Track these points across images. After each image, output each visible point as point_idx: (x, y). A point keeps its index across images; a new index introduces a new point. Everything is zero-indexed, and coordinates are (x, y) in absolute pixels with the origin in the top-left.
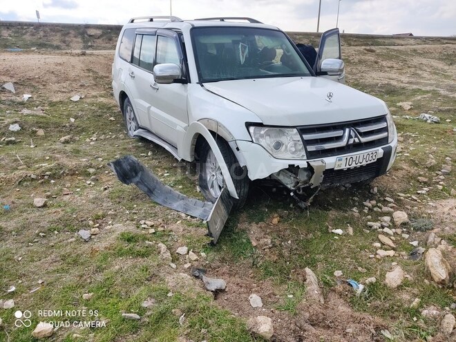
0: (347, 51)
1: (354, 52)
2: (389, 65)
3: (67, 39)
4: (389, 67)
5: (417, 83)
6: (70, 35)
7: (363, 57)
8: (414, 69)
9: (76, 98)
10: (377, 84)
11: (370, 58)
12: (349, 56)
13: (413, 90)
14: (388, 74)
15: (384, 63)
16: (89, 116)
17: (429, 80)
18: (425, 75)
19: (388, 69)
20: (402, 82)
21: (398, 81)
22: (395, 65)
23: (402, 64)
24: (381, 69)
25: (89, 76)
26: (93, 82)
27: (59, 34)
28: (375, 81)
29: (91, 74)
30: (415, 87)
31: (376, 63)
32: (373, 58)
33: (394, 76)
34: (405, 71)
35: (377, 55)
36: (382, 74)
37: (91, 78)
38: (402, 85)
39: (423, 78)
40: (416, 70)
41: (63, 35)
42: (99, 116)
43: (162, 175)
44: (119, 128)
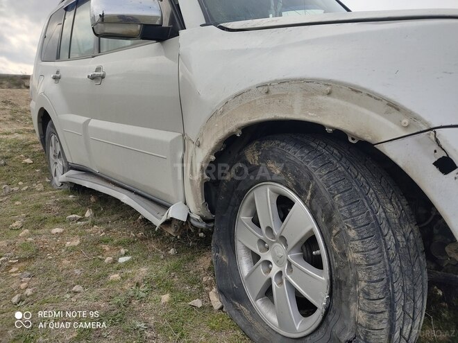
29: (7, 107)
42: (7, 158)
43: (115, 261)
44: (37, 175)
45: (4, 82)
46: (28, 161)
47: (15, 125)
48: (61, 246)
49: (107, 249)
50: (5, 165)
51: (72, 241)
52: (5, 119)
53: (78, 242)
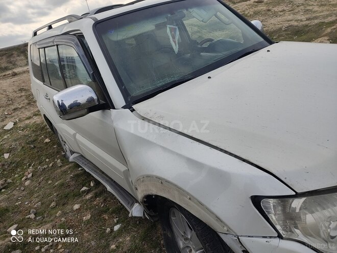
0: (241, 8)
1: (246, 7)
2: (280, 9)
3: (12, 59)
4: (281, 12)
5: (316, 18)
6: (14, 55)
7: (256, 9)
8: (302, 6)
9: (10, 125)
10: (280, 29)
11: (262, 8)
12: (244, 11)
13: (316, 24)
14: (284, 17)
15: (276, 9)
16: (23, 145)
17: (322, 12)
18: (316, 8)
19: (282, 13)
20: (301, 21)
21: (297, 21)
22: (285, 8)
23: (290, 6)
24: (276, 14)
25: (21, 96)
26: (26, 101)
27: (4, 57)
28: (277, 26)
29: (23, 94)
30: (316, 21)
31: (269, 10)
32: (265, 8)
33: (290, 17)
34: (297, 11)
35: (267, 4)
36: (279, 19)
37: (24, 98)
38: (304, 23)
39: (315, 12)
40: (305, 7)
41: (8, 57)
42: (34, 141)
43: (112, 230)
44: (56, 150)
45: (14, 52)
46: (47, 140)
47: (32, 108)
48: (81, 221)
49: (107, 218)
50: (35, 147)
51: (86, 216)
52: (24, 105)
53: (90, 216)
